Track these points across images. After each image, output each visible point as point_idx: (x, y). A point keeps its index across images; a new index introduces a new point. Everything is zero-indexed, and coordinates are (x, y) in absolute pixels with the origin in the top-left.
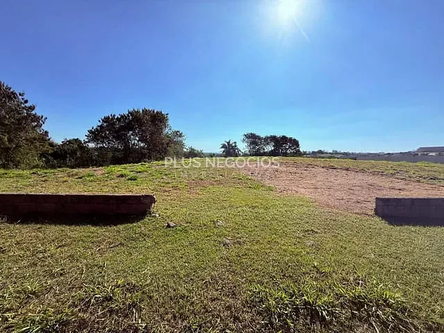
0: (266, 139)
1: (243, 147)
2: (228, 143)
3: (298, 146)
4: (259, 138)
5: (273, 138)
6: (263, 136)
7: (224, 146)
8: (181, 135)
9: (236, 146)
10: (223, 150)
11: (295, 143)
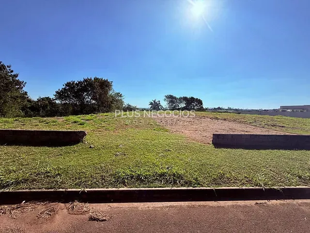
0: (181, 98)
1: (164, 104)
2: (154, 101)
3: (202, 104)
4: (175, 98)
5: (185, 99)
6: (178, 97)
7: (151, 104)
8: (121, 96)
9: (159, 104)
10: (151, 106)
11: (200, 102)
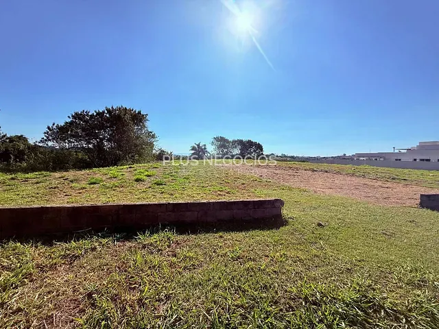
0: (234, 142)
1: (211, 149)
2: (198, 145)
3: (262, 150)
4: (227, 141)
5: (241, 142)
6: (231, 140)
7: (193, 148)
8: (153, 136)
9: (205, 149)
10: (193, 152)
11: (259, 147)
